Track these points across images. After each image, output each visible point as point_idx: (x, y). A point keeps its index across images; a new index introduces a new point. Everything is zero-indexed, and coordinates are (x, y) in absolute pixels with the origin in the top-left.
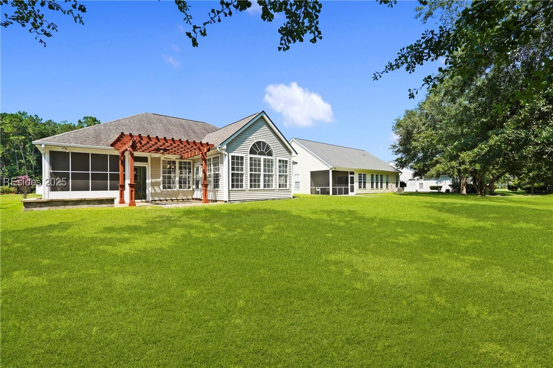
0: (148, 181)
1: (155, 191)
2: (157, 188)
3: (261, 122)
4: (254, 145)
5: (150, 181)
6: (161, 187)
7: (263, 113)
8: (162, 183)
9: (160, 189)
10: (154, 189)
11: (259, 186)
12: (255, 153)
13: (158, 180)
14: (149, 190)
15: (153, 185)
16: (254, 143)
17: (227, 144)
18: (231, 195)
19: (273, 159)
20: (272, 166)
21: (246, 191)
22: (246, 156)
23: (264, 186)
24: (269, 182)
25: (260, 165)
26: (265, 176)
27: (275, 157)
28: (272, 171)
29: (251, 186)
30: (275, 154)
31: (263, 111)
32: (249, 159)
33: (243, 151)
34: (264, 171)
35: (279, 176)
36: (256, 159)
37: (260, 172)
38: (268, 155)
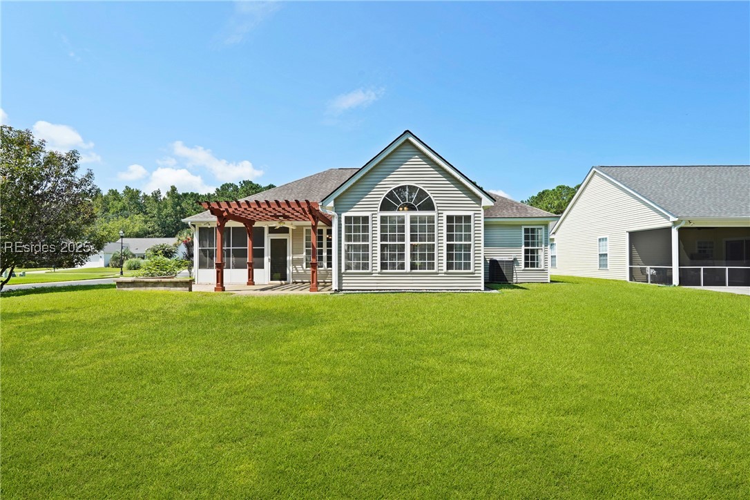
0: (289, 258)
1: (296, 270)
2: (299, 267)
4: (390, 195)
5: (291, 258)
6: (304, 265)
7: (408, 134)
8: (305, 260)
9: (303, 268)
10: (295, 268)
11: (402, 266)
12: (392, 208)
13: (300, 257)
14: (290, 270)
15: (295, 262)
16: (389, 190)
17: (336, 200)
18: (344, 281)
19: (434, 216)
20: (432, 229)
21: (373, 275)
22: (374, 216)
23: (413, 267)
24: (424, 258)
25: (402, 229)
26: (413, 248)
27: (439, 212)
28: (432, 238)
29: (384, 266)
30: (438, 205)
31: (408, 131)
32: (379, 219)
33: (369, 207)
34: (413, 238)
35: (450, 247)
36: (392, 219)
37: (404, 241)
38: (421, 208)
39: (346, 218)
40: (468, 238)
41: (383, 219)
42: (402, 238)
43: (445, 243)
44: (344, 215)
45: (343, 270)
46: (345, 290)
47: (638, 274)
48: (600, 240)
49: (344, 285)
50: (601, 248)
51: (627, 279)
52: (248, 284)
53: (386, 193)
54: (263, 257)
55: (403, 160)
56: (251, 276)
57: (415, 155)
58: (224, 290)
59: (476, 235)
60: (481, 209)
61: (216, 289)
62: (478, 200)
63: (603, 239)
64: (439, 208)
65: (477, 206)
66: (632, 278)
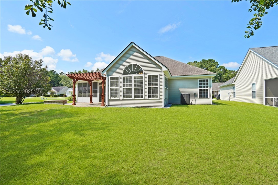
3: (133, 50)
4: (126, 68)
7: (133, 43)
11: (131, 97)
12: (127, 74)
16: (126, 66)
17: (107, 71)
18: (110, 102)
19: (143, 76)
20: (142, 81)
21: (120, 100)
22: (120, 77)
23: (135, 97)
24: (139, 93)
25: (131, 82)
26: (135, 89)
27: (145, 74)
28: (142, 85)
29: (124, 96)
30: (145, 71)
31: (132, 42)
32: (122, 78)
33: (119, 74)
34: (135, 85)
35: (149, 89)
36: (127, 78)
37: (131, 86)
38: (138, 73)
39: (111, 78)
40: (157, 85)
41: (124, 78)
42: (131, 85)
43: (147, 87)
44: (110, 77)
45: (110, 98)
46: (110, 106)
47: (269, 101)
48: (252, 84)
49: (110, 104)
50: (253, 88)
51: (264, 104)
52: (90, 103)
53: (125, 68)
54: (97, 93)
55: (131, 54)
56: (91, 100)
57: (136, 51)
58: (76, 105)
59: (160, 83)
60: (163, 72)
61: (72, 104)
62: (161, 68)
63: (254, 84)
64: (145, 73)
65: (161, 71)
66: (266, 103)
